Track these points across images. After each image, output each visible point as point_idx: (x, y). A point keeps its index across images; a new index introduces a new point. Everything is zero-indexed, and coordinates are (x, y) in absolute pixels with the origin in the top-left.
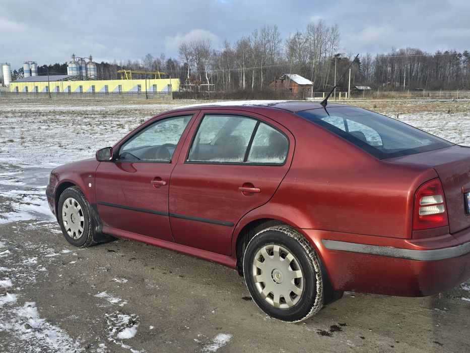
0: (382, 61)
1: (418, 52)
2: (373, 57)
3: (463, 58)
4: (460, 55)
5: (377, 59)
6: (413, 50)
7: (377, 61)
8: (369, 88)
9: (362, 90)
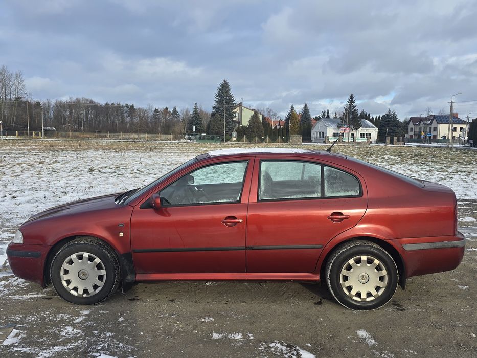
0: (61, 107)
1: (92, 102)
2: (53, 102)
3: (125, 109)
4: (122, 106)
5: (56, 104)
6: (87, 100)
7: (57, 106)
8: (54, 129)
9: (48, 130)
